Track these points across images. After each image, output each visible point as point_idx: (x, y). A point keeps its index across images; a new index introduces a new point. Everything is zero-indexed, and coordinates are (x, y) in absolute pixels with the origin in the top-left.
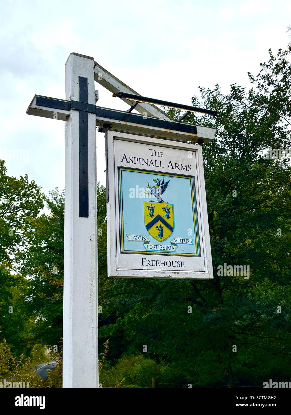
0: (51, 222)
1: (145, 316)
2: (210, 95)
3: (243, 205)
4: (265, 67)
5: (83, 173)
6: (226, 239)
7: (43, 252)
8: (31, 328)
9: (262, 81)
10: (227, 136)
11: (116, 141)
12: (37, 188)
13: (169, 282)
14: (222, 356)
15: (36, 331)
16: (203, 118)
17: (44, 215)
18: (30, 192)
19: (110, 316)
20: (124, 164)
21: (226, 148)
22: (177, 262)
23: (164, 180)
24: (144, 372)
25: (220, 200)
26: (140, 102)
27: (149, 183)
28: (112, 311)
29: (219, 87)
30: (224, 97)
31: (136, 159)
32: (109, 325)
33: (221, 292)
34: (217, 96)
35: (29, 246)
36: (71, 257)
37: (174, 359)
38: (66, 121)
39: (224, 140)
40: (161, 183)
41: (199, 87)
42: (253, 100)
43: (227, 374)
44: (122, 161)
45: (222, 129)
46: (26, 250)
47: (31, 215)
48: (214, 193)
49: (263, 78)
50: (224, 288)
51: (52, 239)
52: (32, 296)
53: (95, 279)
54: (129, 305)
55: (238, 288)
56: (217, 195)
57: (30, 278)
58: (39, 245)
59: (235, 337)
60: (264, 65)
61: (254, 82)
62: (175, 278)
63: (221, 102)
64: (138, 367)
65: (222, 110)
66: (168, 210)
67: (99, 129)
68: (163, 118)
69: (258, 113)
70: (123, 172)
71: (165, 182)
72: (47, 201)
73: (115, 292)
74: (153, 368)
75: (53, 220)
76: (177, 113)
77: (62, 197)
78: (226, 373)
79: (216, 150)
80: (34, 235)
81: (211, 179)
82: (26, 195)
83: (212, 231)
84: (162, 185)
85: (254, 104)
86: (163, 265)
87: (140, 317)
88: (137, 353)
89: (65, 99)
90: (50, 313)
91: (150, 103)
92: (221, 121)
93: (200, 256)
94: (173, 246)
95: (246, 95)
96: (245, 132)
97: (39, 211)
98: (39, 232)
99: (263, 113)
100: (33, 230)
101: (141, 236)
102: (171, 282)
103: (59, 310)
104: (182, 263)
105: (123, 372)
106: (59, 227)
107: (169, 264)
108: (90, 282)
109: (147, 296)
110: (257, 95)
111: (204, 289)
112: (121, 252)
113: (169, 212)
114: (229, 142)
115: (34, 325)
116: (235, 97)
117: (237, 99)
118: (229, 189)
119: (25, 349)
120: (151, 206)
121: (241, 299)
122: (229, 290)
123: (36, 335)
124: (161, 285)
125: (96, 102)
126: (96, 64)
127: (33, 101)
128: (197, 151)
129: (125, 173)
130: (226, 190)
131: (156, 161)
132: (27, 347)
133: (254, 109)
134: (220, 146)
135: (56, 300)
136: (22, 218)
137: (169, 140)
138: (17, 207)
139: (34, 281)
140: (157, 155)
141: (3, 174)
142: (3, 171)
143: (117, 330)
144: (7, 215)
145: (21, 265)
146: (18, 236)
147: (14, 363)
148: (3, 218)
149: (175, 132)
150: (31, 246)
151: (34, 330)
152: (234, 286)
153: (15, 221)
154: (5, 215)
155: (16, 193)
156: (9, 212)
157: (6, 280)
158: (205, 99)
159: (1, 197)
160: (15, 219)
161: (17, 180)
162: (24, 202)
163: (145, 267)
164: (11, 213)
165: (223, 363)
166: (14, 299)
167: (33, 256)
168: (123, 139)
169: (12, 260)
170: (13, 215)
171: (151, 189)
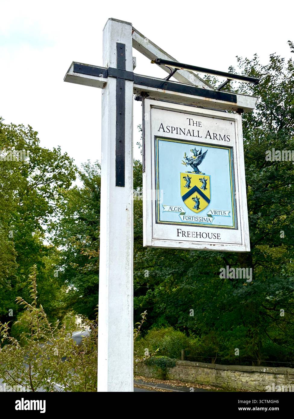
0: (83, 194)
1: (175, 289)
2: (247, 65)
3: (278, 180)
5: (120, 142)
6: (260, 214)
7: (75, 223)
8: (63, 297)
10: (264, 107)
11: (153, 109)
12: (70, 159)
13: (200, 256)
14: (252, 331)
15: (67, 301)
16: (239, 89)
17: (76, 186)
18: (63, 164)
19: (140, 288)
20: (161, 134)
21: (263, 121)
22: (213, 234)
23: (201, 151)
24: (174, 344)
25: (256, 175)
26: (179, 69)
27: (186, 153)
28: (142, 283)
29: (258, 57)
30: (262, 67)
31: (173, 129)
32: (139, 296)
34: (255, 66)
35: (62, 217)
36: (107, 225)
37: (204, 332)
38: (103, 88)
39: (261, 112)
40: (198, 153)
41: (237, 57)
42: (293, 70)
43: (258, 349)
44: (159, 131)
46: (58, 221)
47: (63, 187)
48: (250, 167)
50: (256, 263)
51: (84, 211)
52: (64, 266)
53: (131, 248)
54: (159, 277)
55: (271, 265)
56: (252, 169)
57: (62, 249)
58: (71, 217)
59: (266, 312)
62: (211, 249)
63: (259, 72)
64: (168, 338)
66: (205, 181)
67: (136, 98)
68: (202, 86)
70: (160, 142)
71: (203, 152)
72: (80, 173)
73: (146, 265)
74: (183, 341)
75: (85, 192)
77: (94, 170)
78: (256, 348)
79: (252, 123)
80: (66, 207)
81: (247, 153)
82: (58, 167)
84: (199, 156)
85: (293, 75)
86: (199, 236)
87: (171, 290)
88: (167, 325)
89: (102, 66)
90: (82, 283)
91: (189, 70)
92: (258, 92)
93: (237, 229)
94: (209, 218)
95: (286, 65)
96: (283, 104)
97: (71, 183)
98: (71, 204)
100: (66, 202)
101: (177, 207)
102: (202, 256)
103: (91, 281)
104: (219, 235)
105: (152, 343)
106: (90, 199)
107: (204, 235)
108: (126, 251)
109: (178, 269)
111: (236, 264)
112: (157, 223)
113: (206, 183)
114: (267, 114)
116: (274, 67)
117: (275, 70)
118: (265, 164)
119: (57, 318)
120: (188, 177)
121: (274, 275)
122: (261, 266)
123: (68, 304)
124: (192, 259)
125: (133, 69)
126: (134, 30)
127: (70, 68)
128: (236, 121)
129: (161, 143)
130: (261, 164)
131: (193, 130)
132: (58, 316)
134: (256, 118)
135: (88, 270)
136: (54, 189)
137: (207, 109)
138: (50, 178)
139: (66, 252)
140: (195, 125)
141: (36, 146)
142: (36, 142)
143: (147, 302)
144: (40, 186)
145: (53, 236)
146: (51, 207)
147: (49, 329)
148: (37, 189)
149: (214, 100)
150: (63, 217)
151: (65, 299)
152: (267, 261)
153: (48, 192)
154: (38, 186)
155: (49, 164)
156: (42, 184)
157: (38, 250)
158: (243, 69)
159: (34, 169)
160: (48, 190)
161: (50, 151)
162: (57, 173)
163: (181, 238)
164: (44, 184)
165: (253, 338)
166: (46, 268)
167: (65, 228)
168: (160, 108)
169: (45, 231)
170: (46, 186)
171: (188, 159)
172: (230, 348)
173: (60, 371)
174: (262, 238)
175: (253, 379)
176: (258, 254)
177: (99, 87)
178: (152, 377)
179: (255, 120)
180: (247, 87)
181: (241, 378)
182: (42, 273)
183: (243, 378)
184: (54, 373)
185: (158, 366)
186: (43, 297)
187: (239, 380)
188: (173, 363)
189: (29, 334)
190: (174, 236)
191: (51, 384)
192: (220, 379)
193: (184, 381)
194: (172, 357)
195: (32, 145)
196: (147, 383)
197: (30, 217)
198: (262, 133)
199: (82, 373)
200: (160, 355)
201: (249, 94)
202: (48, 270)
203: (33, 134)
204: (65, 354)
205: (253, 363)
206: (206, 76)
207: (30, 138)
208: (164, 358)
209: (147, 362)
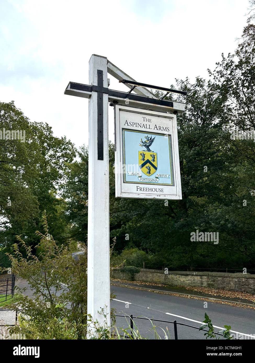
0: (80, 166)
1: (139, 224)
2: (182, 84)
3: (202, 155)
4: (219, 65)
5: (100, 132)
6: (190, 176)
7: (76, 184)
8: (69, 231)
9: (216, 75)
10: (193, 111)
11: (121, 112)
12: (72, 144)
13: (154, 204)
14: (187, 249)
15: (72, 233)
16: (177, 99)
17: (76, 161)
18: (67, 147)
19: (117, 224)
20: (126, 127)
21: (192, 119)
22: (159, 189)
23: (151, 137)
24: (139, 258)
25: (188, 152)
26: (137, 86)
27: (142, 139)
28: (118, 221)
29: (188, 79)
30: (191, 85)
31: (134, 124)
32: (117, 229)
33: (187, 210)
34: (187, 85)
36: (93, 184)
37: (157, 251)
38: (89, 98)
39: (191, 113)
40: (149, 139)
41: (176, 79)
42: (211, 87)
44: (125, 125)
45: (190, 106)
46: (65, 183)
47: (68, 162)
48: (184, 148)
49: (217, 73)
50: (189, 207)
51: (81, 176)
52: (69, 211)
53: (108, 198)
54: (129, 217)
55: (198, 208)
56: (186, 149)
57: (68, 200)
58: (73, 180)
60: (218, 64)
61: (212, 75)
62: (158, 199)
63: (190, 88)
64: (134, 255)
65: (190, 94)
66: (154, 156)
67: (110, 104)
68: (151, 97)
69: (214, 96)
72: (78, 152)
73: (120, 209)
74: (144, 256)
75: (82, 164)
76: (161, 95)
77: (87, 150)
78: (189, 260)
79: (186, 120)
80: (70, 174)
81: (182, 139)
82: (65, 149)
83: (182, 172)
85: (211, 90)
86: (150, 191)
87: (136, 225)
88: (134, 247)
89: (88, 85)
90: (81, 222)
92: (189, 101)
93: (174, 186)
94: (157, 179)
95: (206, 84)
96: (205, 108)
97: (73, 159)
98: (73, 172)
99: (217, 95)
100: (70, 171)
107: (154, 190)
108: (105, 200)
109: (140, 212)
110: (213, 84)
111: (176, 208)
112: (124, 182)
114: (195, 115)
115: (71, 229)
116: (198, 85)
117: (200, 87)
118: (194, 145)
119: (65, 243)
120: (143, 154)
121: (200, 215)
122: (192, 209)
123: (72, 235)
124: (149, 206)
125: (108, 86)
126: (108, 62)
127: (68, 86)
128: (173, 118)
129: (126, 133)
131: (146, 125)
132: (66, 242)
133: (211, 93)
134: (188, 117)
135: (84, 213)
136: (62, 163)
137: (155, 111)
138: (59, 156)
139: (70, 202)
140: (147, 121)
141: (51, 136)
142: (51, 134)
143: (122, 233)
144: (53, 161)
145: (62, 192)
146: (60, 174)
147: (57, 250)
148: (51, 163)
149: (159, 106)
150: (68, 181)
151: (70, 232)
152: (195, 206)
153: (58, 165)
154: (52, 161)
155: (59, 147)
156: (55, 159)
157: (53, 201)
158: (180, 87)
159: (50, 150)
160: (58, 164)
161: (60, 139)
162: (64, 153)
163: (139, 192)
164: (56, 160)
165: (188, 254)
166: (58, 213)
167: (70, 187)
168: (125, 110)
169: (57, 189)
170: (57, 161)
171: (143, 143)
172: (173, 260)
173: (64, 276)
174: (193, 192)
175: (187, 279)
176: (190, 202)
177: (86, 97)
178: (125, 279)
179: (187, 118)
180: (182, 97)
181: (180, 279)
182: (55, 216)
183: (182, 279)
184: (60, 277)
185: (129, 272)
186: (56, 231)
187: (179, 280)
188: (138, 270)
189: (44, 253)
190: (135, 191)
191: (59, 284)
192: (167, 280)
193: (145, 282)
194: (137, 267)
195: (48, 135)
196: (122, 283)
197: (48, 181)
198: (191, 126)
199: (78, 276)
200: (130, 265)
201: (183, 102)
202: (59, 214)
203: (49, 129)
204: (67, 265)
205: (188, 270)
206: (156, 91)
207: (47, 131)
208: (132, 267)
209: (122, 270)
